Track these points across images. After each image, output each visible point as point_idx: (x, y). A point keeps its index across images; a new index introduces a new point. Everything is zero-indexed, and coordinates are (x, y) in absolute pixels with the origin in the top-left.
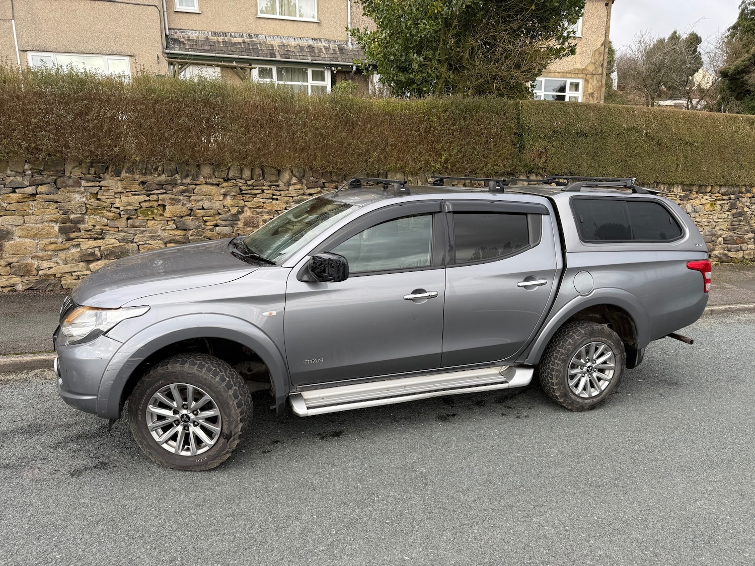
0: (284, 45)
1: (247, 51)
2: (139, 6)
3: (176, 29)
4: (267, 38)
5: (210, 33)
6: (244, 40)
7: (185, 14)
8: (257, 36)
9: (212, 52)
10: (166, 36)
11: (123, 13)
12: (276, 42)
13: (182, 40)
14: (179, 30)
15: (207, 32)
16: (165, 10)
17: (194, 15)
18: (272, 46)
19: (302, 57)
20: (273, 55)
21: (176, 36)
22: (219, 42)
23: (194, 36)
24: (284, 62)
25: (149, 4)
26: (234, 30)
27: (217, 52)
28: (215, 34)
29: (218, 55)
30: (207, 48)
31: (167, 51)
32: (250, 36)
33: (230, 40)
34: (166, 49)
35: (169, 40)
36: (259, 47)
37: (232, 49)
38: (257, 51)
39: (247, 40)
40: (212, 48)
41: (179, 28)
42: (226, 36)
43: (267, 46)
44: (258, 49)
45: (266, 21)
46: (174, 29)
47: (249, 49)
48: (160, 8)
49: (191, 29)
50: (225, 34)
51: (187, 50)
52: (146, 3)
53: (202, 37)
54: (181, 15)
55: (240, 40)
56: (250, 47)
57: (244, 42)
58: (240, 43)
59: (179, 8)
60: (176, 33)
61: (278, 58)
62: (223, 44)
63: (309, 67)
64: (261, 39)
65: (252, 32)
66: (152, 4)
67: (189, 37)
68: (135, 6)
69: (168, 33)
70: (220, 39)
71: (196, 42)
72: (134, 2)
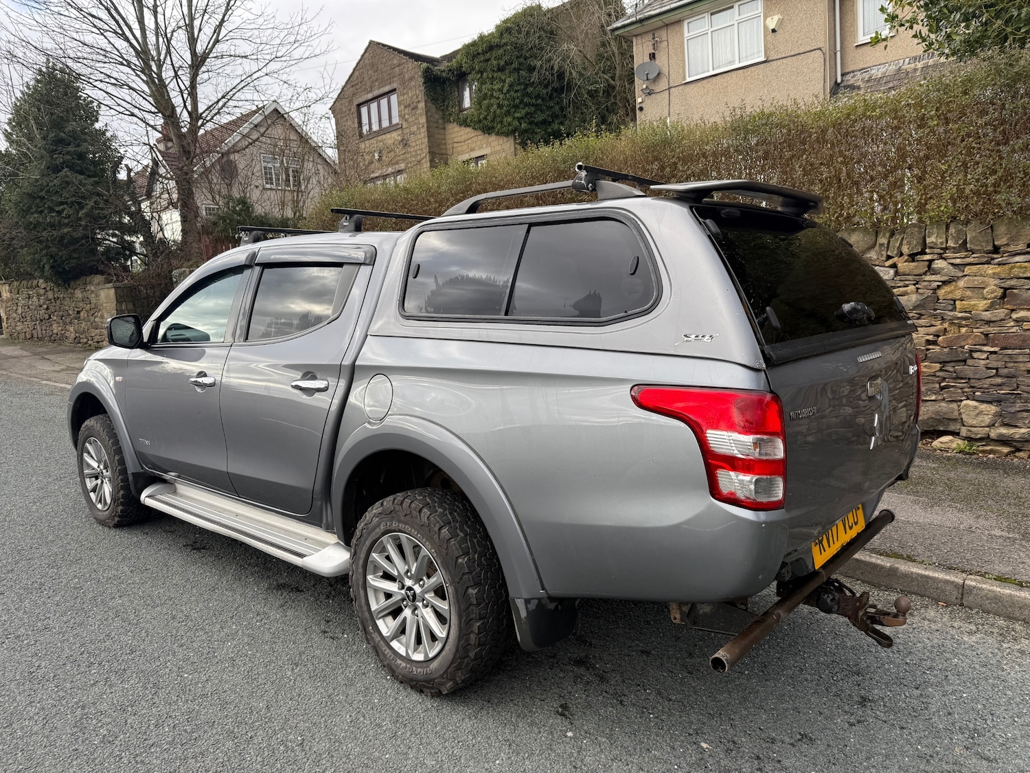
2: (798, 56)
3: (856, 71)
5: (907, 60)
10: (837, 85)
11: (778, 72)
13: (859, 83)
14: (860, 70)
15: (902, 61)
16: (839, 49)
21: (850, 82)
22: (915, 70)
23: (877, 73)
25: (812, 48)
30: (890, 84)
35: (836, 88)
40: (900, 82)
41: (861, 67)
42: (933, 57)
46: (853, 72)
48: (826, 49)
49: (878, 63)
52: (808, 49)
53: (893, 68)
54: (865, 48)
59: (861, 39)
60: (853, 77)
62: (921, 71)
66: (815, 48)
67: (870, 77)
68: (793, 58)
69: (839, 80)
70: (919, 65)
71: (879, 81)
72: (792, 53)
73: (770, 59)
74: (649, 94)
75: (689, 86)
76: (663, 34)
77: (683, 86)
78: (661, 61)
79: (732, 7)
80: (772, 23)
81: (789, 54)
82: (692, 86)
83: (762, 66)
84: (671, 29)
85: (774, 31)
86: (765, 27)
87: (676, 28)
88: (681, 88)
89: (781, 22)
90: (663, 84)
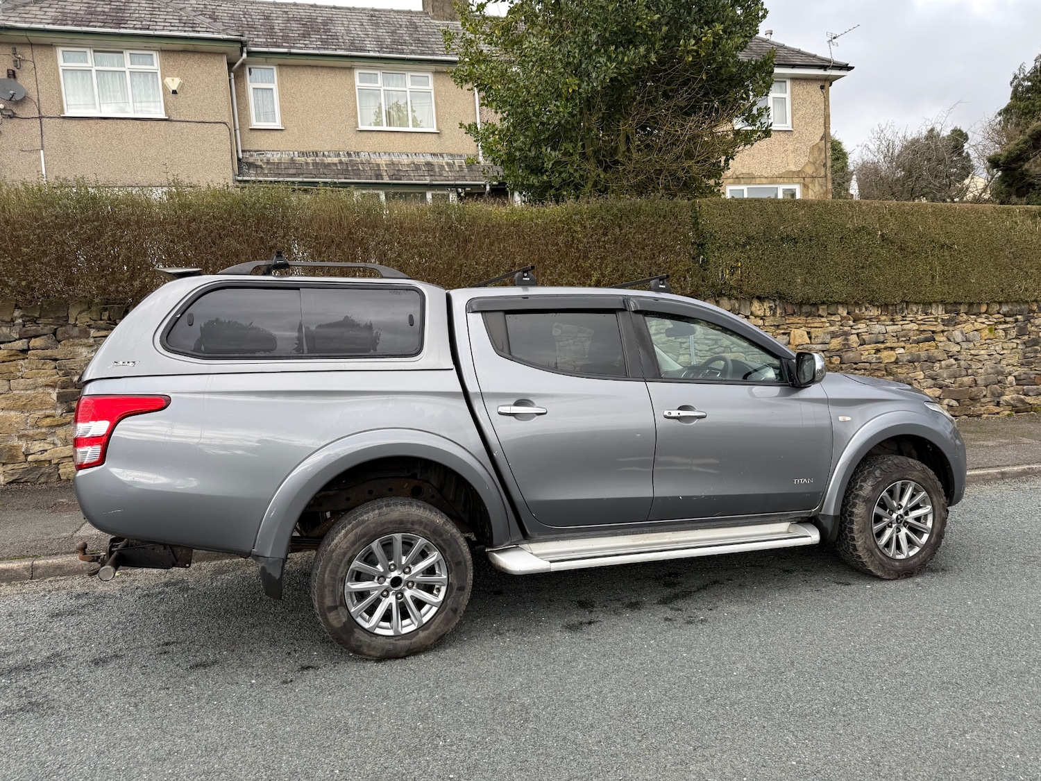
0: (393, 164)
1: (345, 172)
2: (203, 124)
3: (252, 151)
4: (372, 156)
5: (296, 153)
6: (341, 160)
7: (263, 132)
8: (358, 154)
9: (298, 177)
10: (239, 160)
11: (182, 134)
12: (383, 160)
13: (259, 163)
14: (255, 151)
15: (292, 153)
16: (237, 127)
17: (276, 133)
18: (378, 165)
19: (417, 178)
20: (379, 176)
21: (251, 160)
22: (307, 164)
23: (275, 158)
24: (394, 184)
25: (217, 121)
26: (328, 148)
27: (304, 175)
28: (303, 154)
29: (305, 180)
30: (292, 171)
31: (240, 178)
32: (349, 154)
33: (323, 160)
34: (238, 176)
35: (242, 165)
36: (360, 167)
37: (325, 171)
38: (357, 173)
39: (344, 159)
40: (299, 172)
41: (256, 149)
42: (317, 156)
43: (371, 165)
44: (359, 169)
45: (369, 135)
46: (249, 151)
47: (347, 170)
48: (231, 125)
49: (271, 149)
50: (316, 153)
51: (266, 175)
52: (212, 120)
53: (285, 158)
54: (259, 133)
55: (336, 160)
56: (349, 167)
57: (341, 162)
58: (335, 164)
59: (255, 124)
60: (251, 156)
61: (386, 180)
62: (313, 166)
63: (428, 190)
64: (364, 157)
65: (353, 149)
66: (220, 121)
67: (268, 160)
68: (197, 124)
69: (241, 156)
70: (309, 160)
71: (277, 165)
72: (196, 120)
73: (172, 118)
74: (10, 117)
75: (66, 121)
76: (26, 53)
77: (62, 120)
78: (26, 81)
79: (122, 52)
80: (173, 83)
81: (193, 120)
82: (75, 123)
83: (164, 123)
84: (37, 51)
85: (174, 92)
86: (164, 86)
87: (47, 52)
88: (57, 120)
89: (182, 86)
90: (29, 110)
